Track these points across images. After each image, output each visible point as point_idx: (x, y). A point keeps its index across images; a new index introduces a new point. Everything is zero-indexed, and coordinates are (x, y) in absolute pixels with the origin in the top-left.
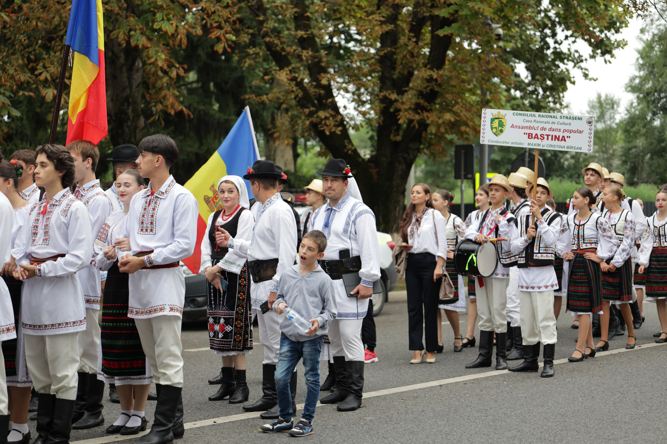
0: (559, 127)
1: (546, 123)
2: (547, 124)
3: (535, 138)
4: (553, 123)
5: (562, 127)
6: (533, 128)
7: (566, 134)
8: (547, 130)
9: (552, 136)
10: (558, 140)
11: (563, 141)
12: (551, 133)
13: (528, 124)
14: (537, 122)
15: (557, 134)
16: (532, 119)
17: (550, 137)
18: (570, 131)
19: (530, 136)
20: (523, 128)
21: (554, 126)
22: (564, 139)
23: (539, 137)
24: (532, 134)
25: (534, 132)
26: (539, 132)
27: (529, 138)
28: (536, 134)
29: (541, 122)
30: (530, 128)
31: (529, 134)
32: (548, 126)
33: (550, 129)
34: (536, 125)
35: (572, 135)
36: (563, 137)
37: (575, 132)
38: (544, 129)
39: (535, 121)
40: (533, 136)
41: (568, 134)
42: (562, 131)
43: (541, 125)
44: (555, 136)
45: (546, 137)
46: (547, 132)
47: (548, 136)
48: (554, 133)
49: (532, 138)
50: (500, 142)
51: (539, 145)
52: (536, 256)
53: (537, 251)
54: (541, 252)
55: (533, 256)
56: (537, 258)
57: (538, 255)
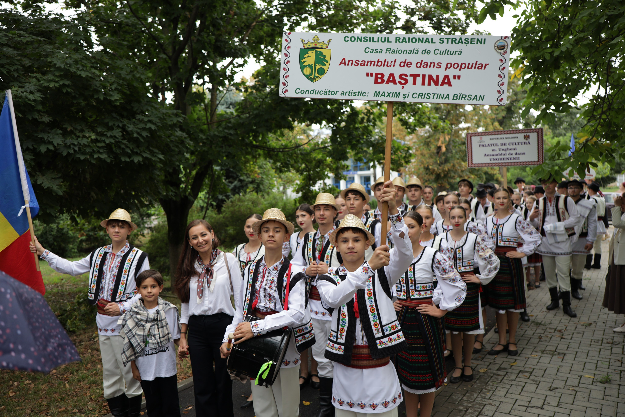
0: (437, 59)
1: (410, 52)
2: (413, 55)
3: (388, 81)
4: (426, 52)
5: (444, 59)
6: (385, 63)
7: (451, 72)
8: (414, 65)
9: (424, 76)
10: (436, 83)
11: (446, 86)
12: (421, 71)
13: (374, 57)
14: (394, 52)
15: (434, 72)
16: (384, 46)
17: (419, 80)
18: (461, 67)
19: (379, 78)
20: (364, 64)
21: (427, 59)
22: (447, 81)
23: (397, 79)
24: (383, 75)
25: (386, 71)
26: (397, 71)
27: (376, 82)
28: (392, 75)
29: (400, 52)
30: (378, 63)
31: (377, 74)
32: (414, 59)
33: (420, 64)
34: (390, 58)
35: (464, 73)
36: (447, 77)
37: (469, 67)
38: (406, 64)
39: (389, 50)
40: (386, 78)
41: (456, 72)
42: (444, 66)
43: (401, 58)
44: (430, 77)
45: (410, 79)
46: (413, 70)
47: (415, 76)
48: (427, 72)
49: (383, 81)
50: (320, 92)
51: (397, 95)
52: (381, 343)
53: (380, 335)
54: (386, 333)
55: (376, 344)
56: (384, 346)
57: (384, 340)
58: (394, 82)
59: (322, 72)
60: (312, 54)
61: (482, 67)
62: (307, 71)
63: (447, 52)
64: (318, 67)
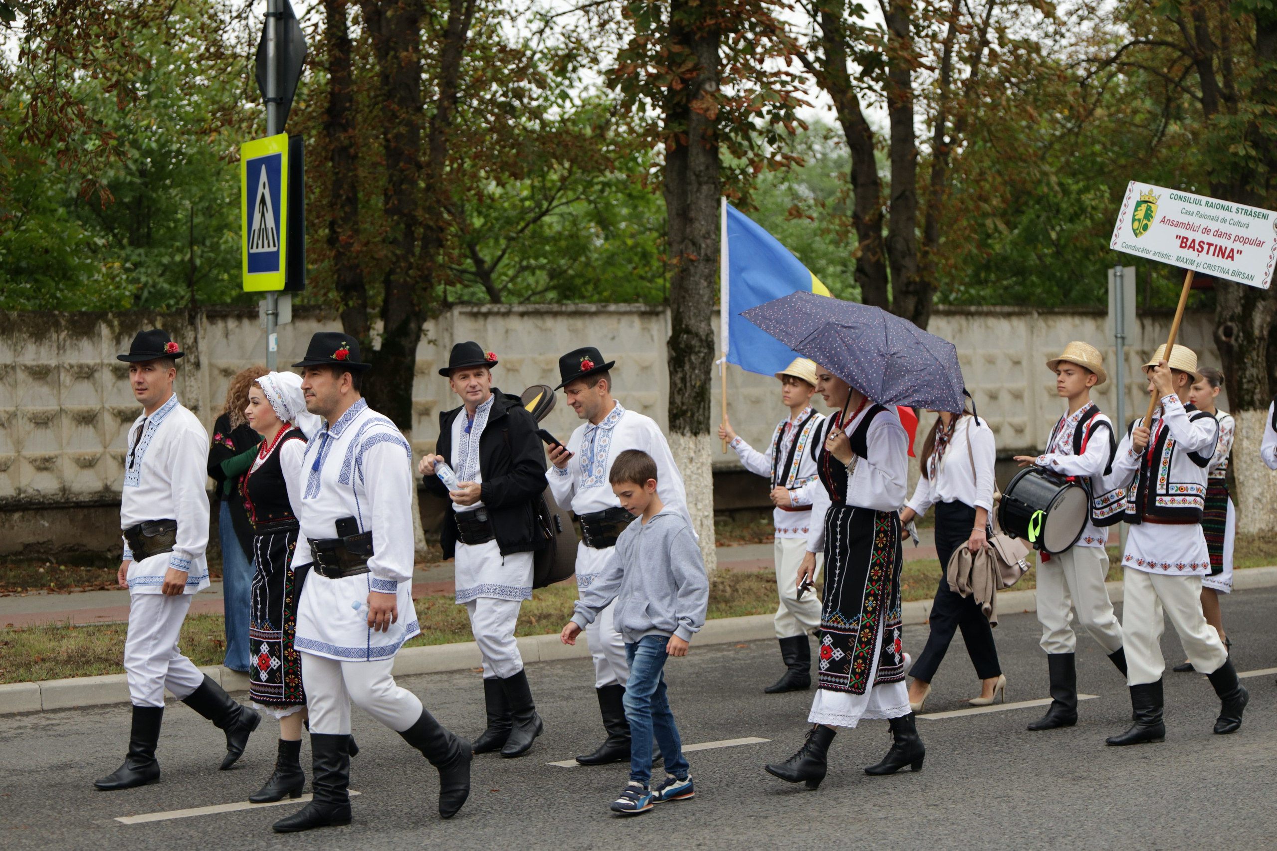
0: (1230, 229)
2: (1214, 222)
5: (1235, 231)
7: (1237, 246)
10: (1224, 255)
13: (1185, 219)
16: (1196, 208)
17: (1212, 248)
18: (1245, 241)
19: (1184, 243)
20: (1177, 225)
21: (1225, 228)
22: (1232, 255)
23: (1197, 246)
25: (1191, 235)
26: (1199, 237)
27: (1182, 247)
28: (1194, 241)
29: (1206, 217)
30: (1188, 226)
32: (1214, 226)
33: (1218, 234)
34: (1197, 222)
35: (1246, 248)
36: (1232, 250)
37: (1251, 242)
38: (1207, 231)
39: (1198, 213)
41: (1241, 245)
42: (1233, 238)
43: (1205, 223)
45: (1206, 247)
47: (1210, 245)
50: (1137, 249)
51: (1192, 262)
52: (1161, 500)
53: (1164, 492)
54: (1171, 492)
55: (1155, 500)
56: (1163, 505)
57: (1165, 498)
58: (1194, 248)
59: (1145, 228)
60: (1144, 207)
61: (1260, 244)
62: (1136, 224)
63: (1239, 224)
64: (1145, 222)
